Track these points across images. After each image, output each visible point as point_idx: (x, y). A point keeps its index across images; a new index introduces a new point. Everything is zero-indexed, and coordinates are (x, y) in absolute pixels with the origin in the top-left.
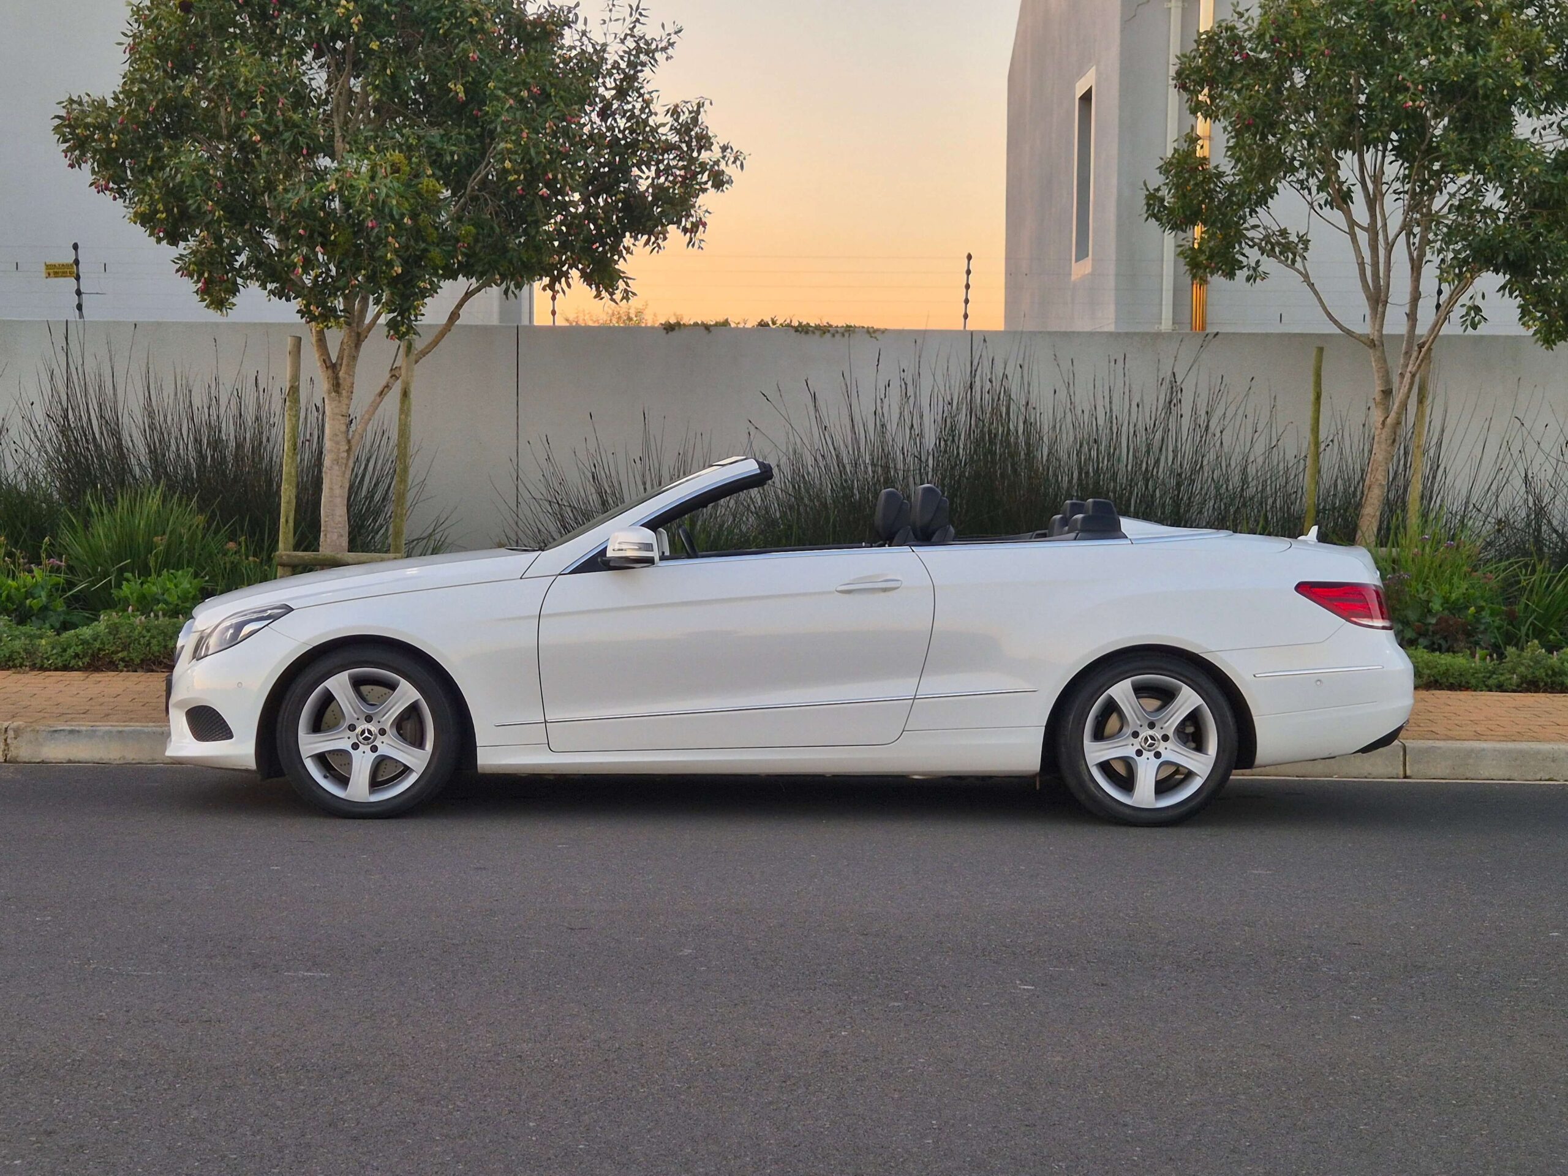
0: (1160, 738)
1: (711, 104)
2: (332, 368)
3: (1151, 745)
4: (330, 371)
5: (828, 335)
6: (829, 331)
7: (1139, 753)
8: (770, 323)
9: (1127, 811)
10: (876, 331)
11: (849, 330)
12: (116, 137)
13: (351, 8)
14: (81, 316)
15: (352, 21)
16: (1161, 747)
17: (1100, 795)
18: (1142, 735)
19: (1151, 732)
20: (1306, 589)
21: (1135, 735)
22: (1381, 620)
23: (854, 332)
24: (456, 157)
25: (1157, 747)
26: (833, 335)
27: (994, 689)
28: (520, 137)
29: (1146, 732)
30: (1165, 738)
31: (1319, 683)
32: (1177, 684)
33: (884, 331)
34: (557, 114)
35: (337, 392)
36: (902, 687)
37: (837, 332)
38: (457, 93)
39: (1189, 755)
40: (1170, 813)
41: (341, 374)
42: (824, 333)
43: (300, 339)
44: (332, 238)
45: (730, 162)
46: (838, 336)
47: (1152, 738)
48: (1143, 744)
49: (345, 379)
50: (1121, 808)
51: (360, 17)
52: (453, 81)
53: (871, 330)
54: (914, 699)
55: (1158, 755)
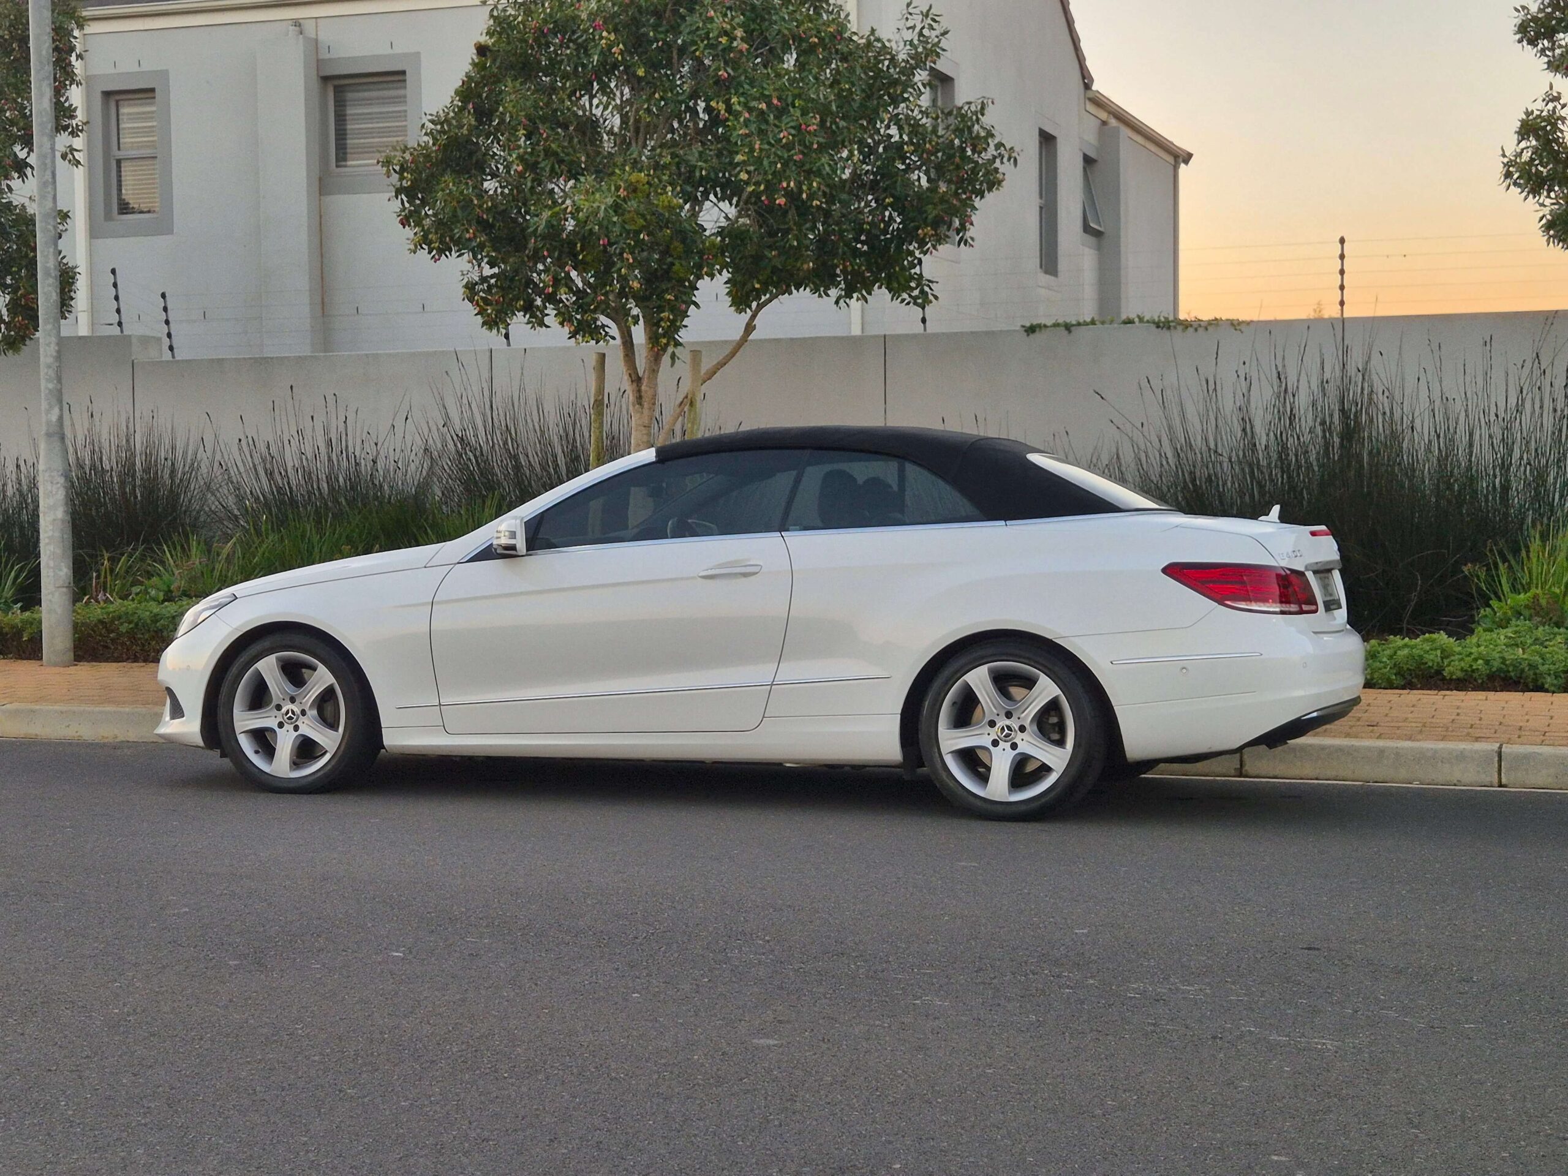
0: (1017, 729)
1: (993, 103)
2: (637, 380)
3: (1007, 736)
4: (635, 384)
5: (1190, 330)
6: (1191, 326)
7: (995, 743)
8: (1136, 320)
9: (979, 803)
10: (1240, 323)
11: (1215, 323)
12: (409, 176)
13: (612, 39)
14: (509, 344)
15: (613, 50)
16: (1018, 738)
17: (951, 784)
18: (999, 725)
19: (1008, 722)
20: (1178, 571)
21: (992, 724)
22: (1279, 605)
23: (1217, 325)
24: (704, 173)
25: (1013, 738)
26: (1196, 330)
27: (838, 676)
28: (752, 150)
29: (1002, 722)
30: (1022, 729)
31: (1184, 671)
32: (1035, 673)
33: (1249, 323)
34: (792, 124)
35: (640, 404)
36: (760, 673)
37: (1200, 326)
38: (719, 111)
39: (1045, 748)
40: (1023, 808)
41: (643, 388)
42: (1187, 327)
43: (604, 355)
44: (581, 257)
45: (1005, 160)
46: (1200, 330)
47: (1009, 728)
48: (999, 734)
49: (646, 392)
50: (971, 799)
51: (621, 46)
52: (715, 100)
53: (1235, 323)
54: (772, 685)
55: (1014, 746)
